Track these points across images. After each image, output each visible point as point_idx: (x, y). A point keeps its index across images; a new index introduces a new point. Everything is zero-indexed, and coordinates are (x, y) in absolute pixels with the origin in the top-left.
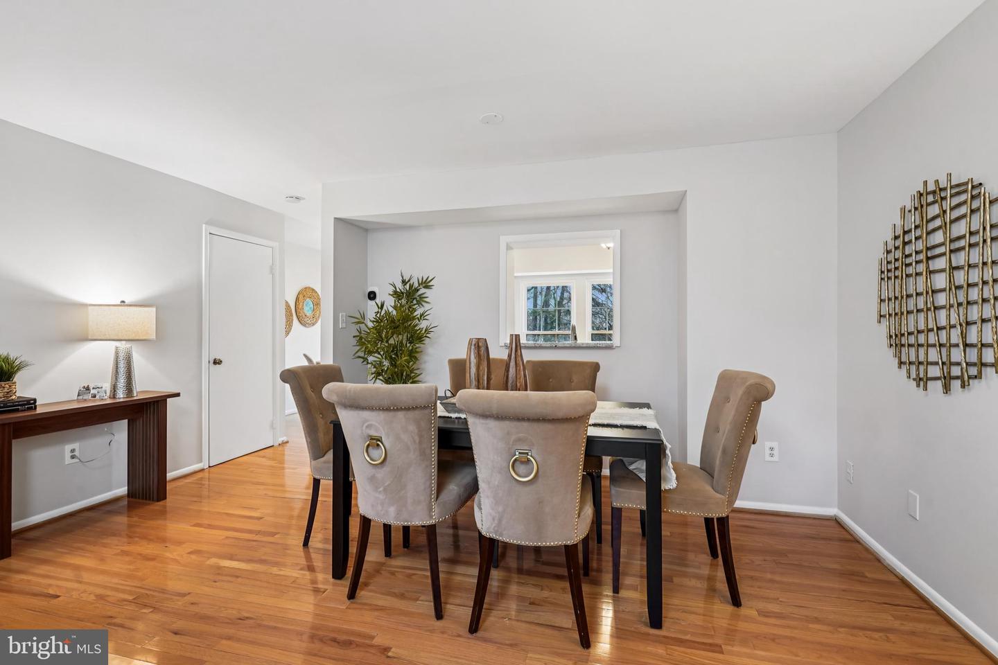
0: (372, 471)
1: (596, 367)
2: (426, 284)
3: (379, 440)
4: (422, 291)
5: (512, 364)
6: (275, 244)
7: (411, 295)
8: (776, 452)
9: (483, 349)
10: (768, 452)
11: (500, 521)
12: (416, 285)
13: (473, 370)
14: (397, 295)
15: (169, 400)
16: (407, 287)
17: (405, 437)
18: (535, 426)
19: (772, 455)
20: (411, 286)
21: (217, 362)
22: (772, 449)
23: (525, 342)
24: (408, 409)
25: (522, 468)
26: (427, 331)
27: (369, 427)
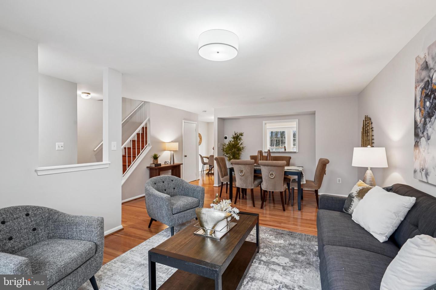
0: (241, 177)
1: (290, 158)
2: (241, 135)
3: (243, 170)
4: (240, 136)
5: (268, 156)
6: (196, 123)
7: (237, 138)
8: (340, 181)
9: (261, 153)
10: (338, 181)
11: (267, 187)
12: (239, 135)
13: (259, 158)
14: (234, 138)
15: (181, 165)
16: (236, 135)
17: (248, 170)
18: (274, 167)
19: (339, 182)
20: (237, 135)
21: (186, 156)
22: (339, 180)
23: (272, 151)
24: (249, 165)
25: (272, 175)
26: (243, 148)
27: (241, 168)
